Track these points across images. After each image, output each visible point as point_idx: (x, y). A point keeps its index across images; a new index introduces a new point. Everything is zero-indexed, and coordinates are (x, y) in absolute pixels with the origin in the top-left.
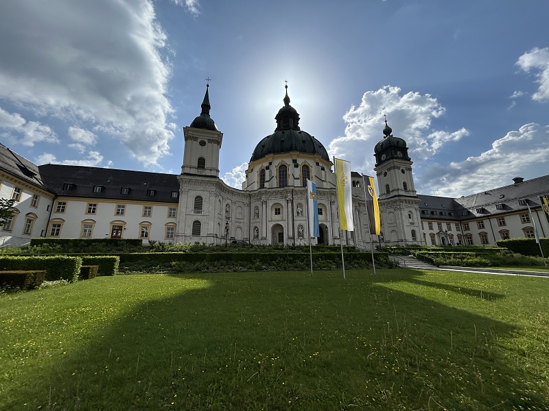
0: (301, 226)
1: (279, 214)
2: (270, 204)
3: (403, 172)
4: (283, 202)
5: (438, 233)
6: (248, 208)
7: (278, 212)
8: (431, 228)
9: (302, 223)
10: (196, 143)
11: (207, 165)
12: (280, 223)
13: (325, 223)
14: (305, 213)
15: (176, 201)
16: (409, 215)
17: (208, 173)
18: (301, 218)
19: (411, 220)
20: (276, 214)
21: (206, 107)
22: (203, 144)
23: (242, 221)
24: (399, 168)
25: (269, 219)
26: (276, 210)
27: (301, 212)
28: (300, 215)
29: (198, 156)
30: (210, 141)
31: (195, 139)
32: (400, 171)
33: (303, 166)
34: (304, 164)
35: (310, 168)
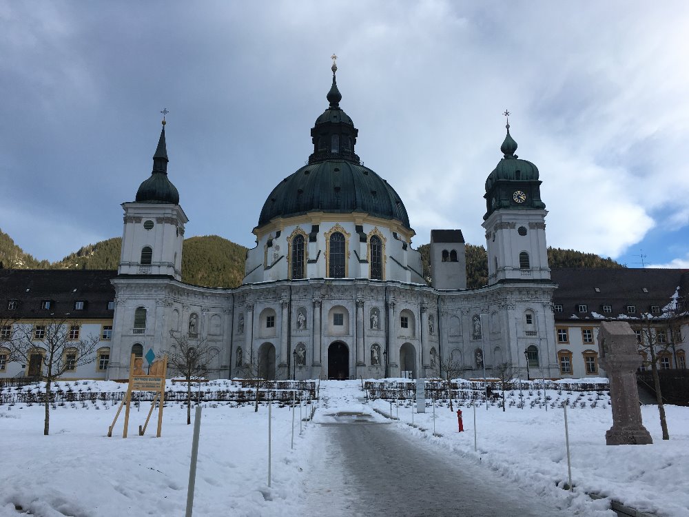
0: (301, 345)
1: (273, 325)
2: (259, 309)
3: (522, 232)
4: (276, 307)
6: (231, 316)
7: (271, 322)
8: (588, 339)
9: (303, 340)
10: (140, 226)
11: (155, 258)
12: (271, 341)
13: (343, 339)
14: (309, 325)
16: (529, 317)
18: (304, 333)
19: (530, 327)
20: (268, 326)
21: (160, 161)
22: (149, 226)
23: (220, 338)
24: (512, 226)
25: (256, 334)
26: (269, 319)
27: (305, 321)
29: (142, 245)
30: (160, 220)
31: (138, 220)
32: (515, 231)
33: (333, 234)
34: (333, 232)
35: (346, 236)
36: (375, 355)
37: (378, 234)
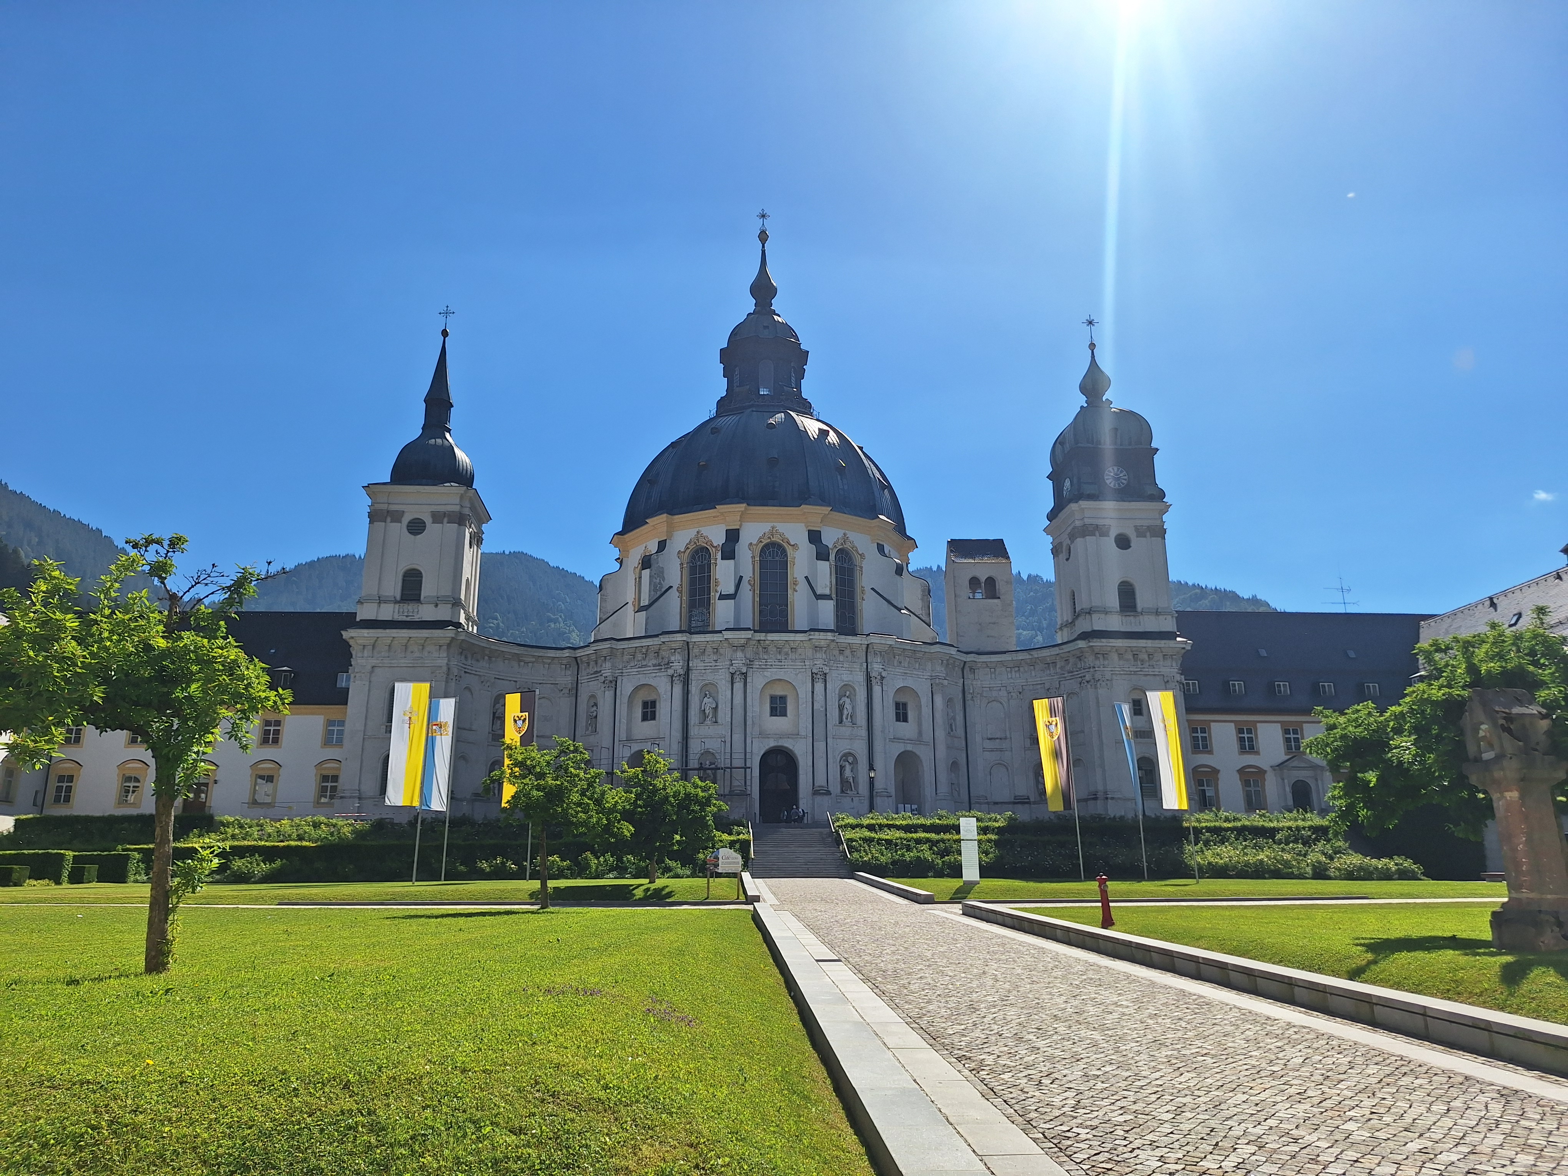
0: (708, 755)
1: (653, 717)
2: (627, 686)
3: (1123, 542)
4: (661, 683)
5: (1280, 767)
7: (649, 711)
8: (1247, 745)
9: (712, 745)
10: (398, 530)
11: (428, 589)
13: (788, 744)
15: (341, 698)
16: (1136, 703)
17: (426, 613)
19: (1140, 722)
20: (645, 718)
21: (438, 405)
22: (416, 527)
24: (1104, 532)
25: (621, 734)
26: (645, 704)
27: (716, 709)
28: (708, 722)
29: (404, 567)
30: (438, 518)
31: (397, 517)
32: (1109, 542)
33: (767, 546)
34: (765, 541)
35: (789, 550)
36: (848, 773)
37: (847, 546)
